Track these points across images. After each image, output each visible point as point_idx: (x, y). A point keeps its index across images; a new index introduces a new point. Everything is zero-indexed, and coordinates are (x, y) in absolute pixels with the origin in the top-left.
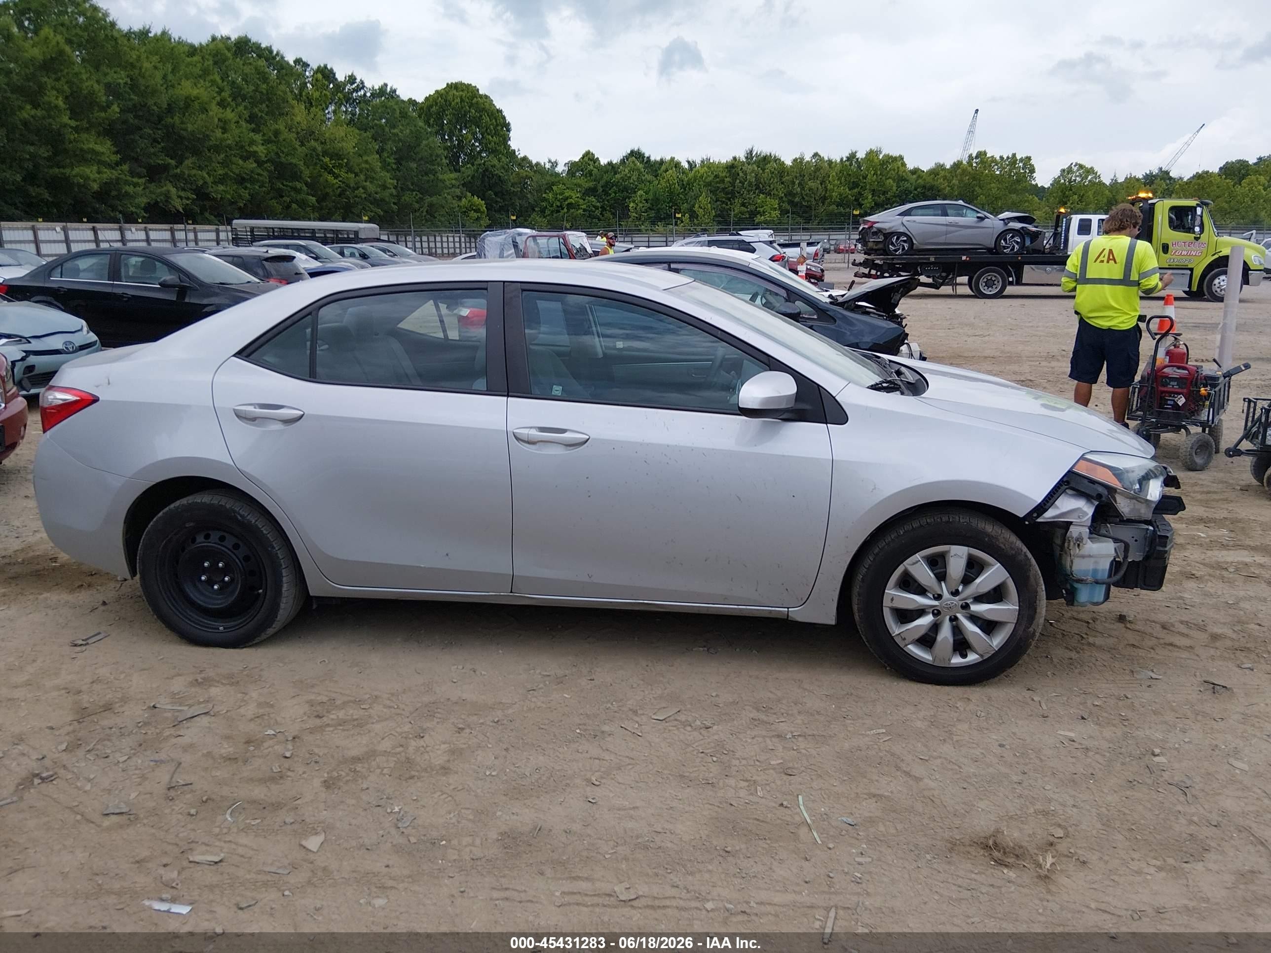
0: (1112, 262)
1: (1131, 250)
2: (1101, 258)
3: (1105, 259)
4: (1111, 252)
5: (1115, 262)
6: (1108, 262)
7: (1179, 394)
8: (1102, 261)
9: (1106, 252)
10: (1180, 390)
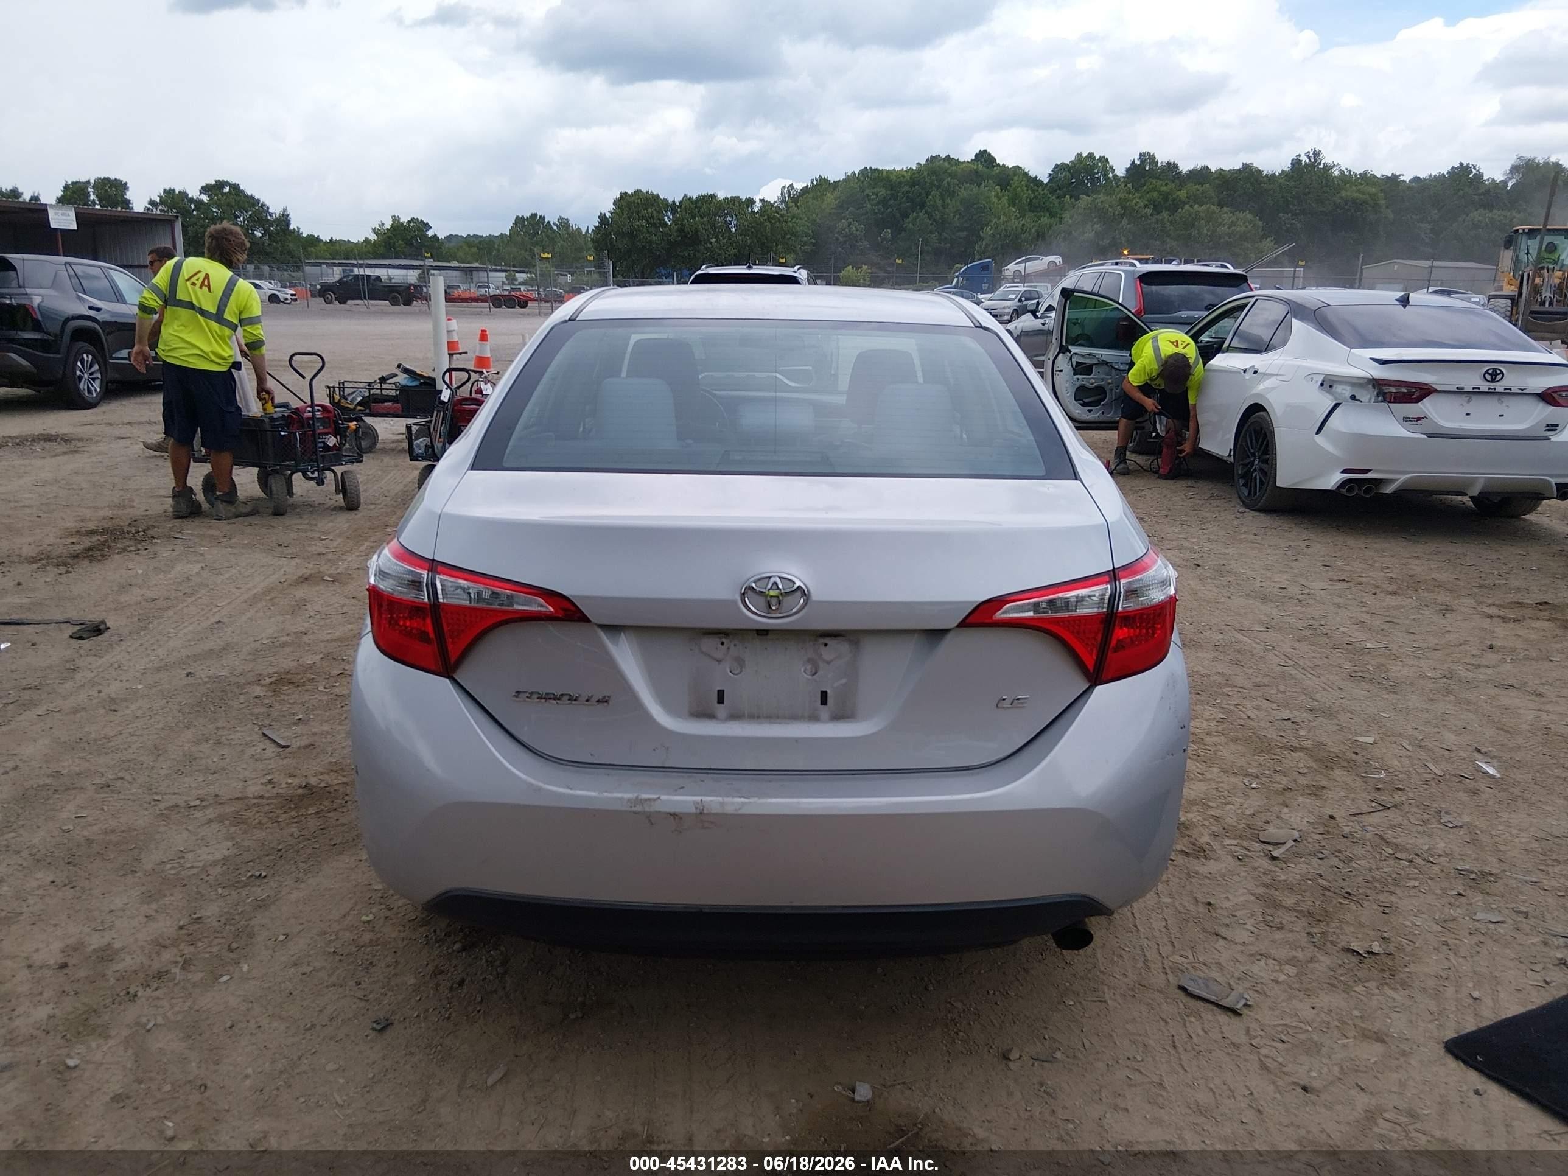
0: (205, 289)
1: (230, 287)
2: (194, 280)
3: (199, 283)
4: (207, 276)
5: (210, 290)
6: (201, 287)
7: (327, 434)
8: (194, 284)
9: (201, 276)
10: (326, 430)
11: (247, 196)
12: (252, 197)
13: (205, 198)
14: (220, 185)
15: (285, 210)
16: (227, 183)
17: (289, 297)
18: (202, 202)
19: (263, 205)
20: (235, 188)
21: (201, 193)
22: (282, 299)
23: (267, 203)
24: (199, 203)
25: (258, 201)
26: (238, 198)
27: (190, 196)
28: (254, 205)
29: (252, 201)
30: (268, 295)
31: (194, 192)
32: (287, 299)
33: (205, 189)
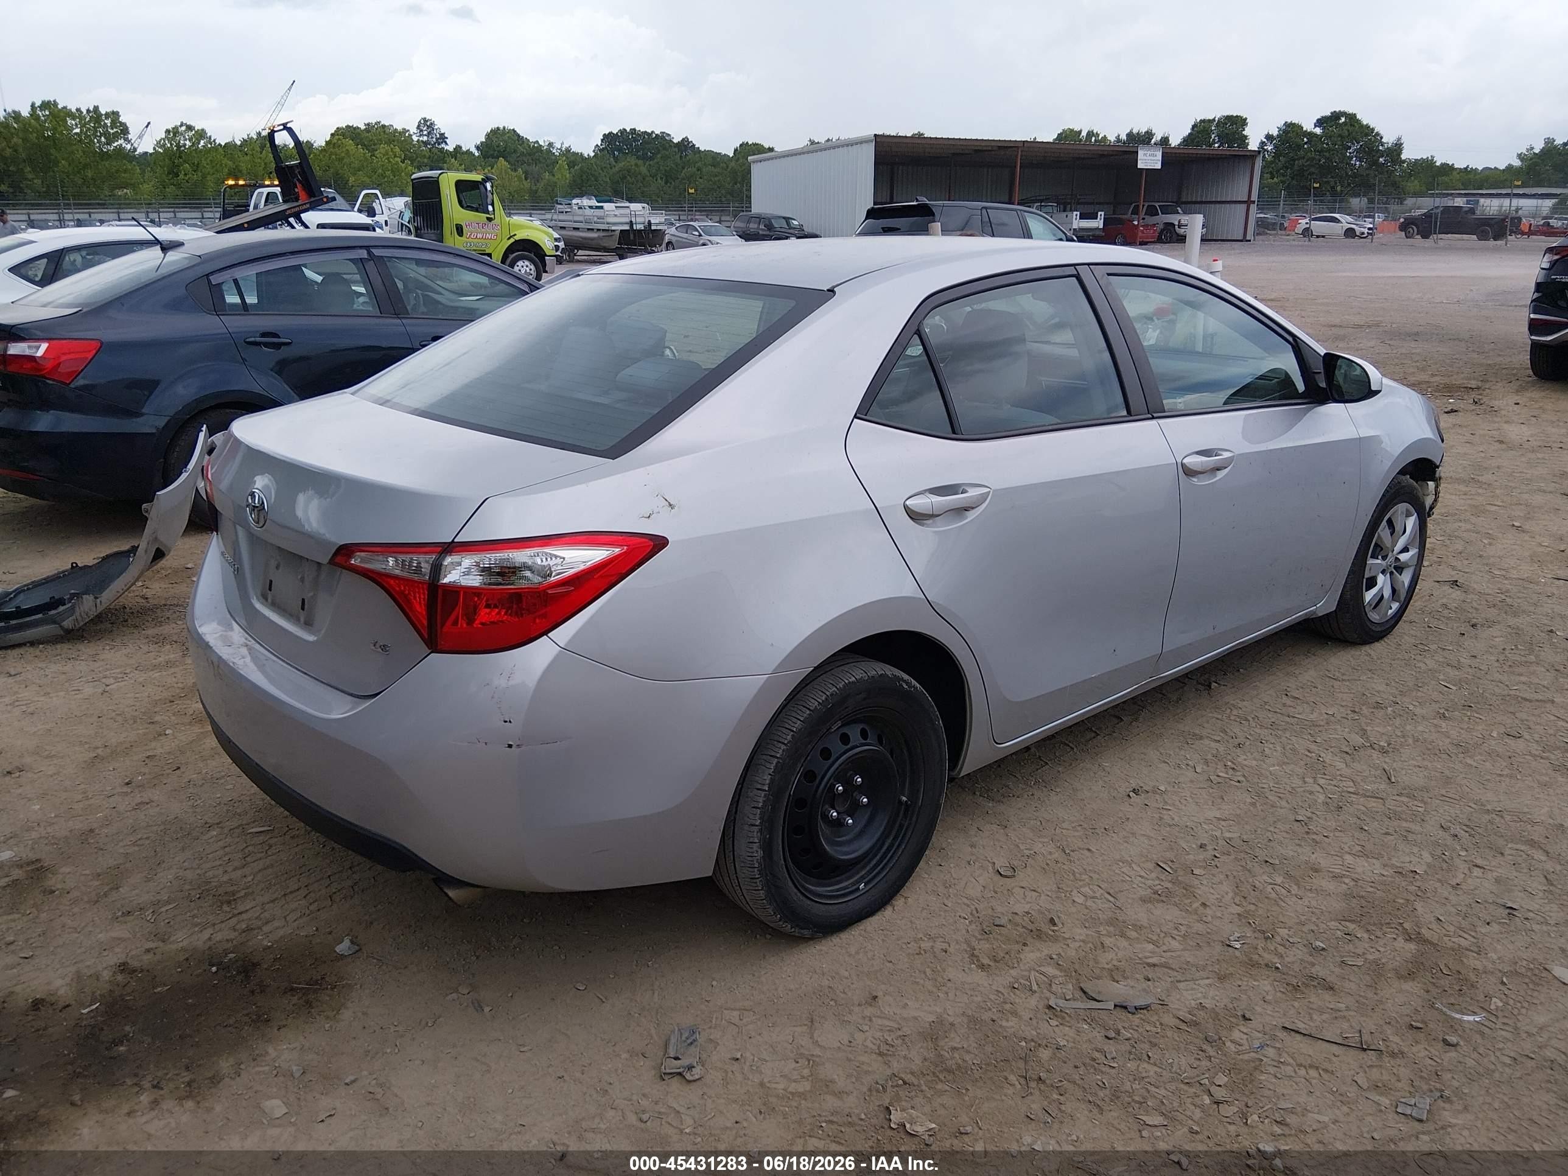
11: (1361, 126)
12: (1368, 127)
13: (1318, 131)
14: (1336, 116)
15: (1399, 139)
16: (1343, 114)
17: (1366, 231)
18: (1316, 135)
19: (1378, 134)
20: (1352, 118)
21: (1315, 126)
22: (1358, 234)
23: (1382, 132)
24: (1310, 135)
25: (1373, 129)
26: (1351, 129)
27: (1304, 129)
28: (1367, 135)
29: (1367, 131)
30: (1345, 229)
31: (1309, 125)
32: (1363, 233)
33: (1320, 122)
